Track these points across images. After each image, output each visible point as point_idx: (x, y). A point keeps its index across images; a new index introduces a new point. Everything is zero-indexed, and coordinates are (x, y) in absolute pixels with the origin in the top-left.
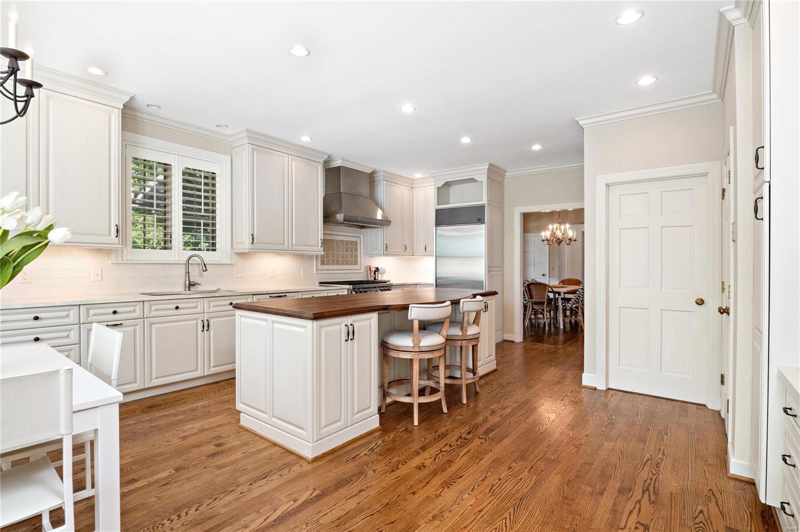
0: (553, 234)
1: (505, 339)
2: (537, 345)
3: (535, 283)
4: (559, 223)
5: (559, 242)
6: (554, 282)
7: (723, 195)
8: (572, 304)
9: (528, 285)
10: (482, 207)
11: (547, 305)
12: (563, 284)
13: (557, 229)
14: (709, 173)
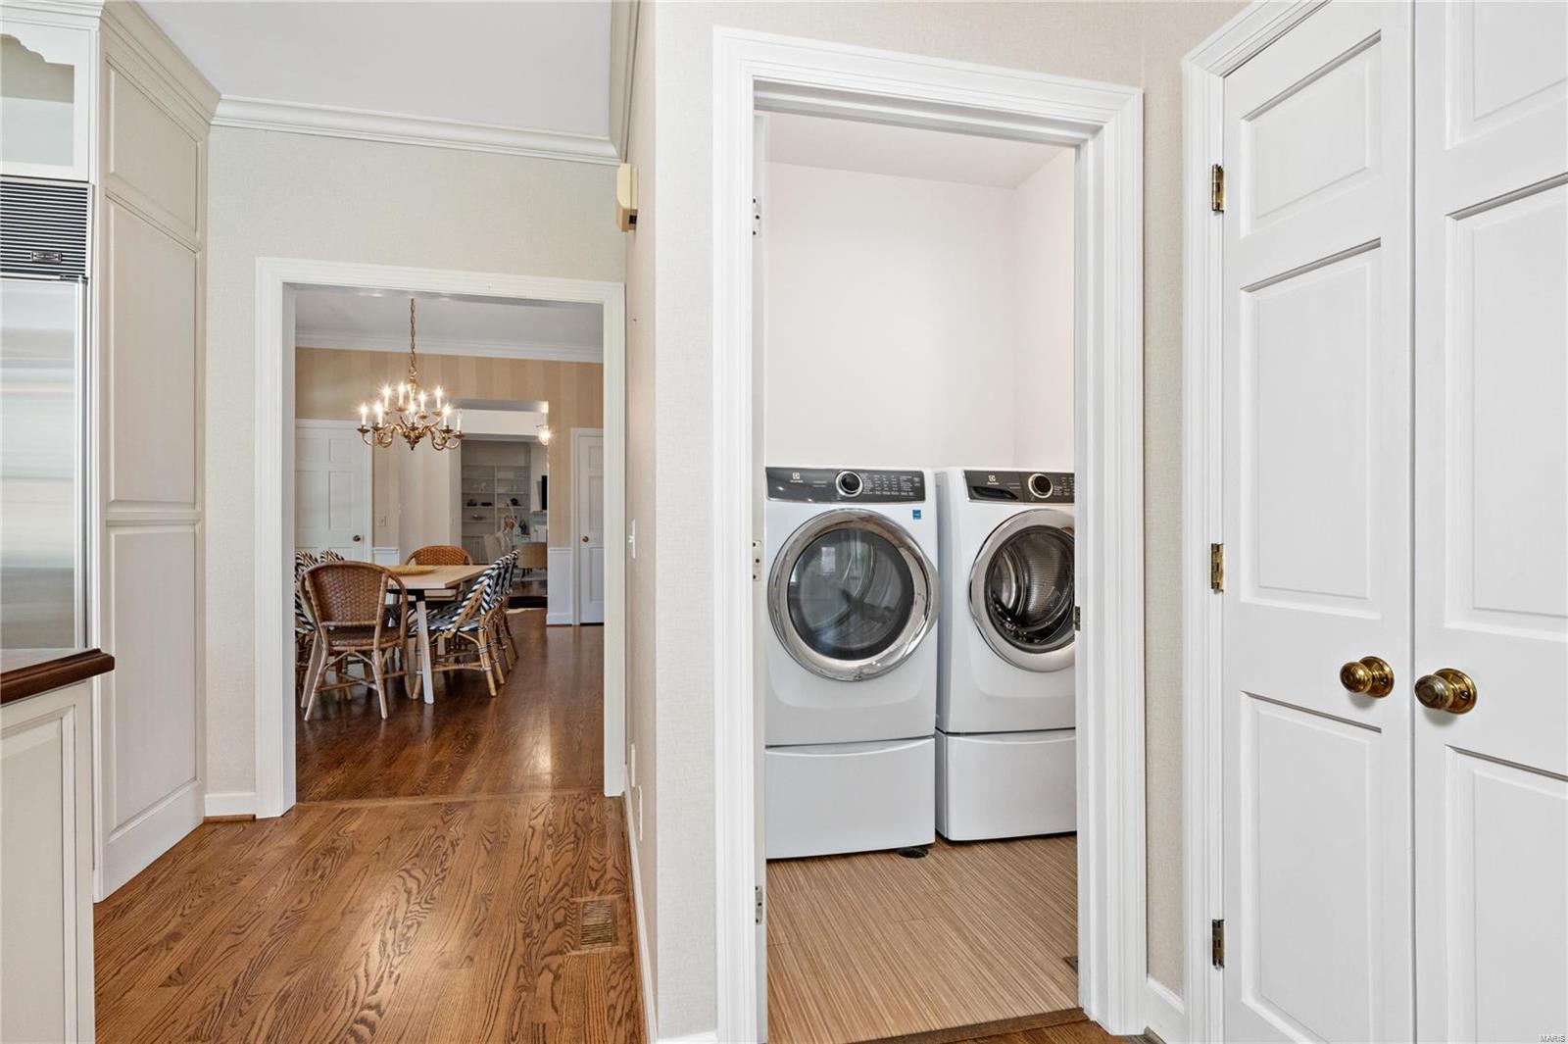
0: (397, 410)
1: (209, 814)
2: (356, 812)
3: (337, 567)
4: (413, 381)
5: (413, 438)
6: (389, 559)
7: (1219, 189)
8: (457, 625)
9: (314, 574)
10: (74, 196)
11: (381, 636)
12: (418, 564)
13: (406, 398)
14: (1108, 130)
